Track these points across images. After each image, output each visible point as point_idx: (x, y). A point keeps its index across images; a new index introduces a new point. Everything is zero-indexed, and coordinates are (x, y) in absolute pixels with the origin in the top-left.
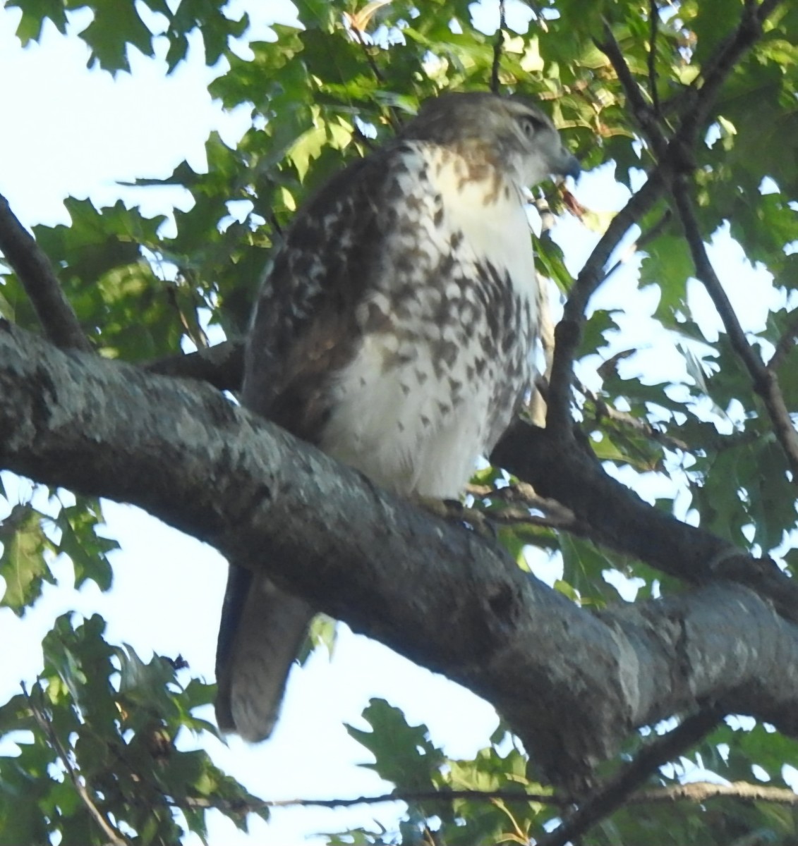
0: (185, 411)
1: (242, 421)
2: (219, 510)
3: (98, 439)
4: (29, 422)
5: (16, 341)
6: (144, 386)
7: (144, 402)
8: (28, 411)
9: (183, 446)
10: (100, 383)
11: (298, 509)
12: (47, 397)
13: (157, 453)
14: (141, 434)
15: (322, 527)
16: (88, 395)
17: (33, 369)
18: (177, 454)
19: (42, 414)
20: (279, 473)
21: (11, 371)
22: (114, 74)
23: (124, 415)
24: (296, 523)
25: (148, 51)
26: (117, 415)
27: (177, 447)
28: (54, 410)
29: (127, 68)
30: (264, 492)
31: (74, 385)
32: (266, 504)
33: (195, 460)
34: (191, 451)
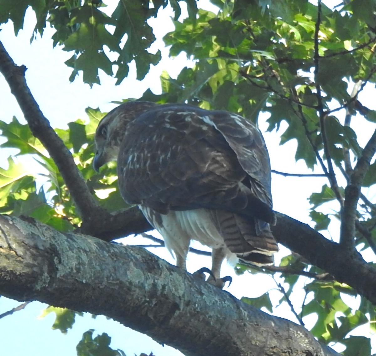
0: (132, 264)
1: (163, 267)
2: (151, 316)
3: (84, 281)
4: (46, 274)
5: (38, 229)
6: (109, 252)
7: (109, 261)
8: (46, 268)
9: (131, 283)
10: (85, 251)
11: (195, 314)
12: (56, 261)
13: (116, 287)
14: (108, 278)
15: (208, 323)
16: (79, 258)
17: (48, 246)
18: (128, 288)
19: (53, 270)
20: (184, 295)
21: (36, 247)
22: (91, 86)
23: (98, 268)
24: (194, 322)
25: (110, 72)
26: (94, 268)
27: (128, 284)
28: (60, 267)
29: (98, 82)
30: (176, 306)
31: (70, 253)
32: (177, 312)
33: (137, 290)
34: (135, 286)
